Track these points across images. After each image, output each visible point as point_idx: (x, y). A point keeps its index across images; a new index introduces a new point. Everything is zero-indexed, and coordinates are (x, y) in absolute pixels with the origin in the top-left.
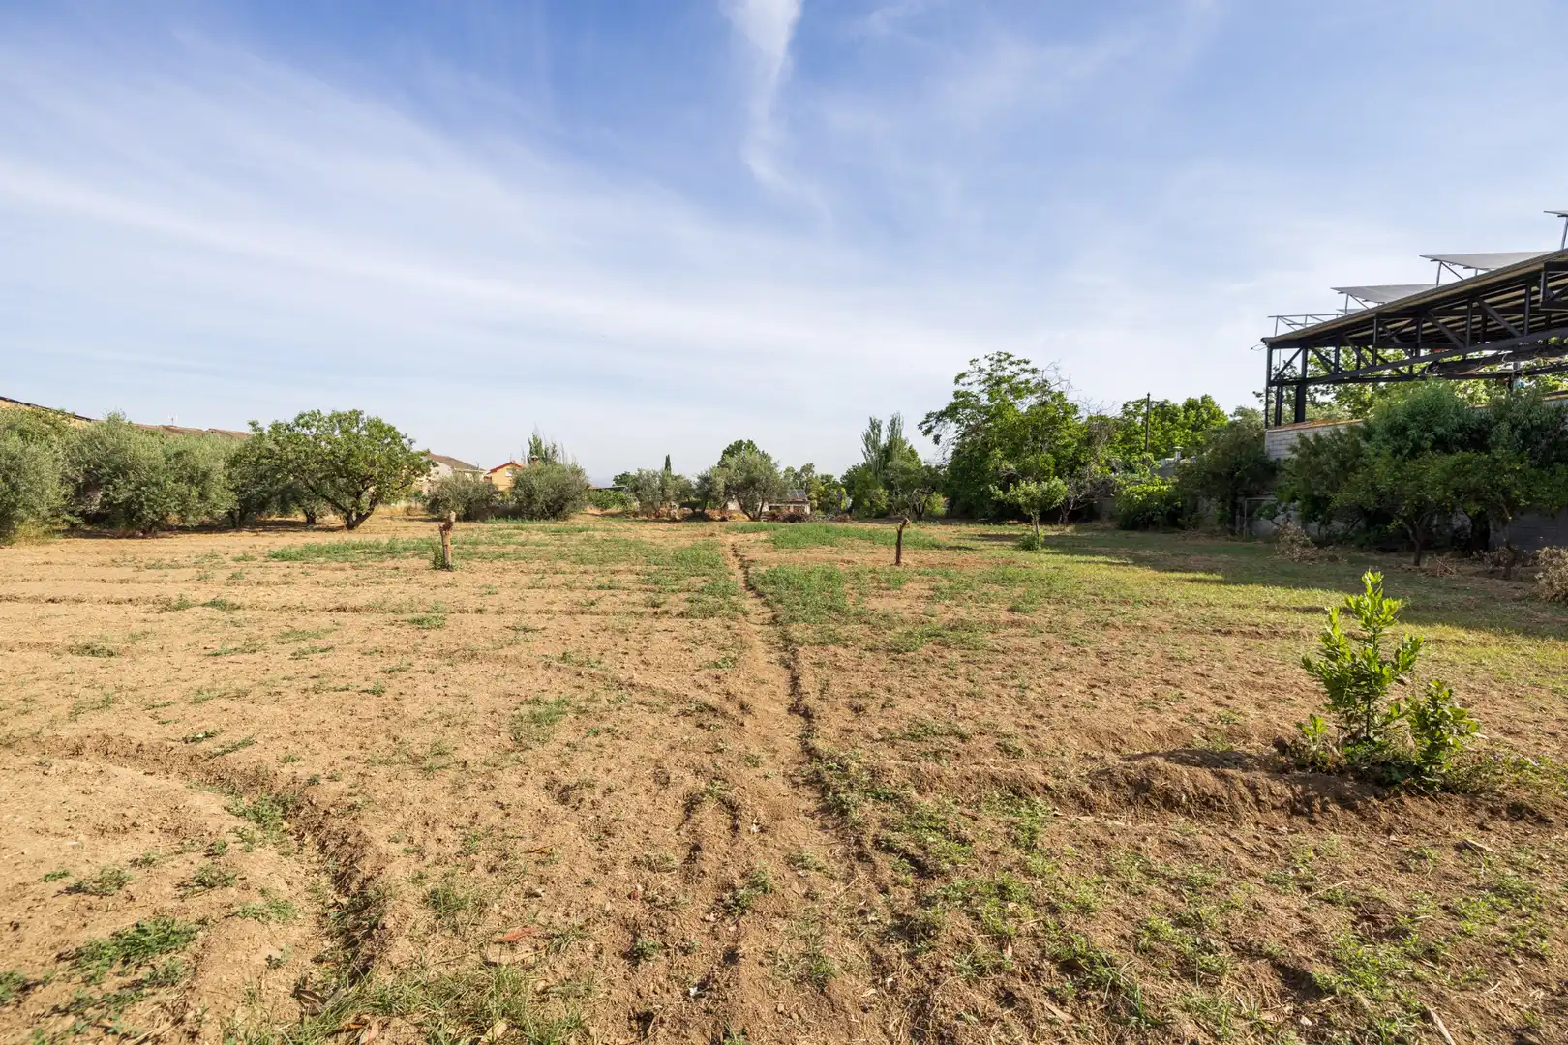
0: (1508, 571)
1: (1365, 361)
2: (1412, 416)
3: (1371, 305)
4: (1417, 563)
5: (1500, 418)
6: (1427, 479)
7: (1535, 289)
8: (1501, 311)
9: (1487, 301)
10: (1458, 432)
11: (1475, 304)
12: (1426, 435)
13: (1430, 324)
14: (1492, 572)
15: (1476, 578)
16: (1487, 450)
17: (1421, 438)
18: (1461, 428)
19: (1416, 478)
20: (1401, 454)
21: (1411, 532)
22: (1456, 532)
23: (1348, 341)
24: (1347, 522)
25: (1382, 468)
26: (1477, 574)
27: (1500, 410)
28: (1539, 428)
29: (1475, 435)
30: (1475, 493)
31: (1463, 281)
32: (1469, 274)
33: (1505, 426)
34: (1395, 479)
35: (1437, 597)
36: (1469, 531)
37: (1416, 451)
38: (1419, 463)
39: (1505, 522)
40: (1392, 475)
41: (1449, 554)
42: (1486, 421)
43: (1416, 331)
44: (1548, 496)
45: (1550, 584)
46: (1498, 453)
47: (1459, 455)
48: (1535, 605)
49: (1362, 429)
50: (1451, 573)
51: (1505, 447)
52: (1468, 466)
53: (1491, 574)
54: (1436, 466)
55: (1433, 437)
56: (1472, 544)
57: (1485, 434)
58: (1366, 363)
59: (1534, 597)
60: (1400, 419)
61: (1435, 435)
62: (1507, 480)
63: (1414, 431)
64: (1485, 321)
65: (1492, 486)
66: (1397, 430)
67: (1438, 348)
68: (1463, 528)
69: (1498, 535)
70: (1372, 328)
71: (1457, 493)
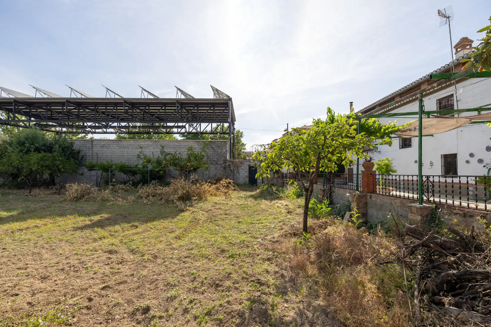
0: (60, 191)
1: (11, 117)
2: (27, 139)
3: (11, 96)
4: (30, 192)
5: (56, 143)
6: (32, 162)
7: (64, 108)
8: (56, 112)
9: (52, 107)
10: (43, 146)
11: (48, 107)
12: (32, 146)
13: (34, 110)
14: (55, 192)
15: (49, 196)
16: (51, 153)
17: (30, 147)
18: (44, 145)
19: (28, 161)
20: (22, 152)
21: (27, 181)
22: (45, 180)
23: (3, 109)
24: (4, 178)
25: (15, 157)
26: (51, 194)
27: (56, 141)
28: (66, 147)
29: (48, 148)
30: (48, 167)
31: (44, 98)
32: (46, 96)
33: (57, 146)
34: (20, 162)
35: (32, 206)
36: (49, 179)
37: (28, 151)
38: (29, 156)
39: (58, 176)
40: (18, 160)
41: (42, 188)
42: (52, 144)
43: (29, 112)
44: (69, 168)
45: (70, 195)
46: (55, 154)
47: (43, 154)
48: (66, 203)
49: (9, 142)
50: (41, 195)
51: (57, 152)
52: (46, 158)
53: (55, 193)
54: (34, 157)
55: (34, 147)
56: (49, 184)
57: (52, 148)
58: (11, 118)
59: (65, 200)
60: (22, 139)
61: (35, 146)
62: (58, 163)
63: (27, 144)
64: (51, 114)
65: (53, 165)
66: (21, 144)
67: (37, 119)
68: (47, 179)
69: (57, 180)
70: (12, 106)
71: (42, 166)
